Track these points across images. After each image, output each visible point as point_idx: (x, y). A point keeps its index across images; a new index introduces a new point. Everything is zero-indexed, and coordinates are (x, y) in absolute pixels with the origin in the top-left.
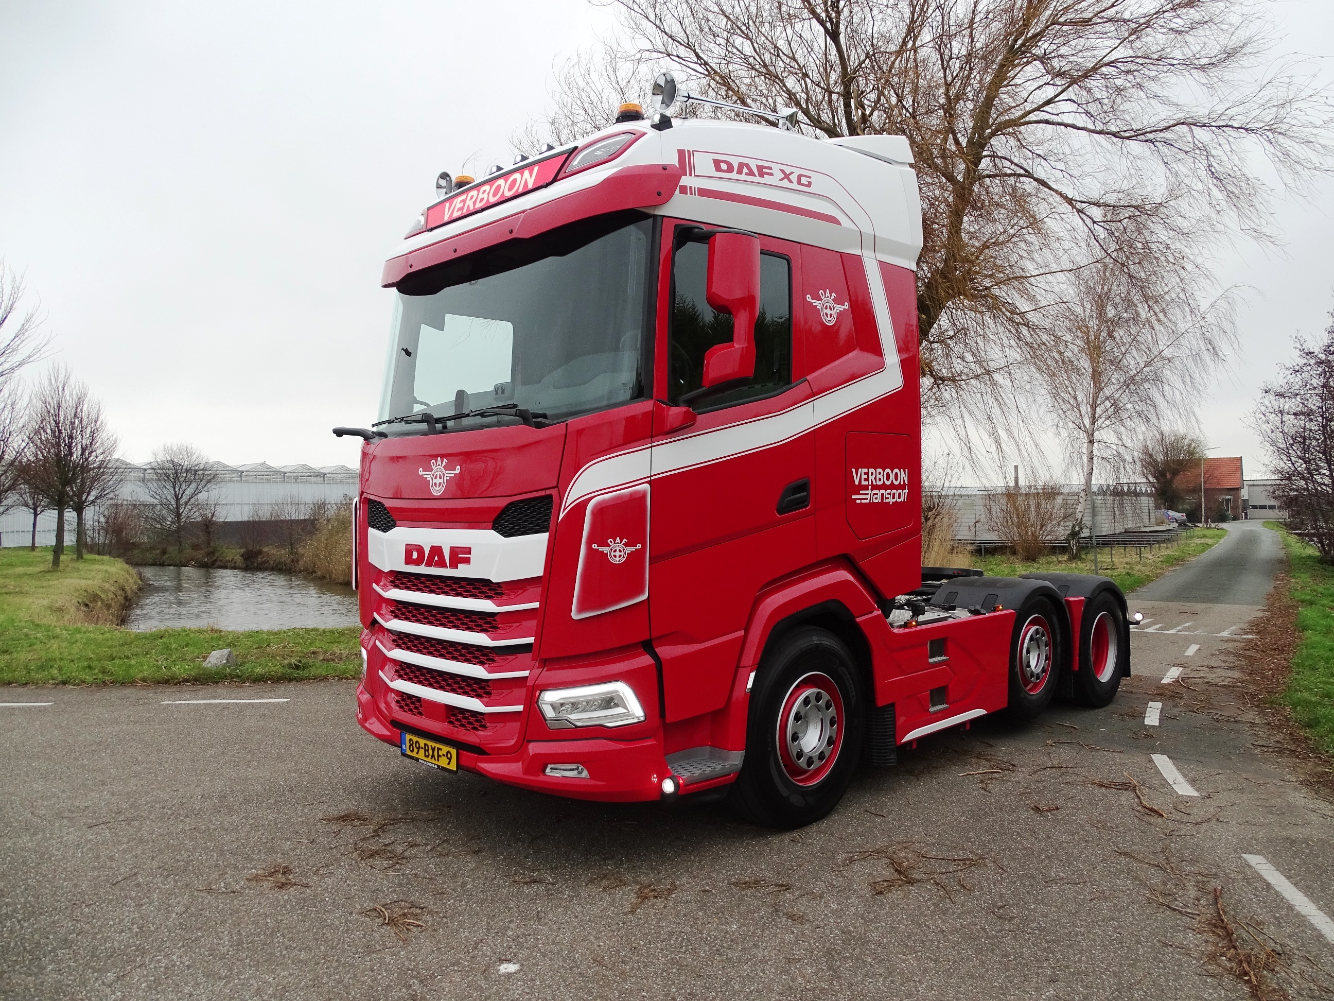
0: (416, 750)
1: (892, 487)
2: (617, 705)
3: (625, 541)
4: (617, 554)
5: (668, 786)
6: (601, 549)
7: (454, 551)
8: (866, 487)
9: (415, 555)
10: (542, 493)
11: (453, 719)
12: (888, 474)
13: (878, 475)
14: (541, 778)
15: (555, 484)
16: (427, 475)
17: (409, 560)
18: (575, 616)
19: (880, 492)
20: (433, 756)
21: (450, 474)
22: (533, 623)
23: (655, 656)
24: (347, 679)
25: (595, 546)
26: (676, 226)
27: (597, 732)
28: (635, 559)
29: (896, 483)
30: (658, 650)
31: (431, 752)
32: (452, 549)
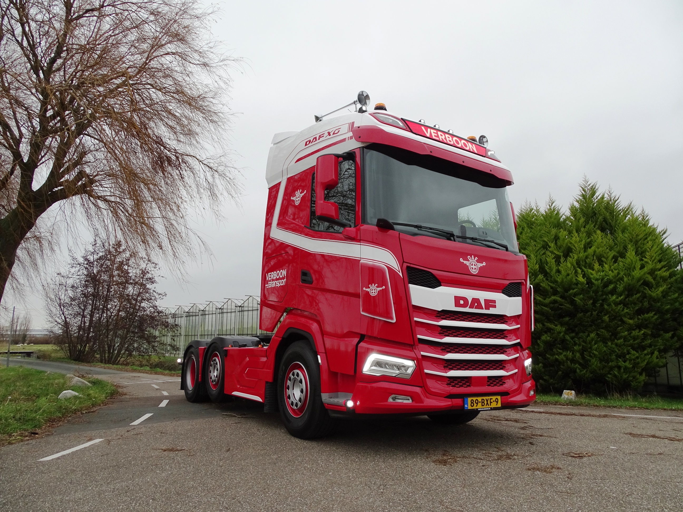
7: (487, 302)
9: (462, 302)
17: (457, 304)
18: (532, 331)
21: (480, 265)
31: (486, 402)
32: (486, 300)
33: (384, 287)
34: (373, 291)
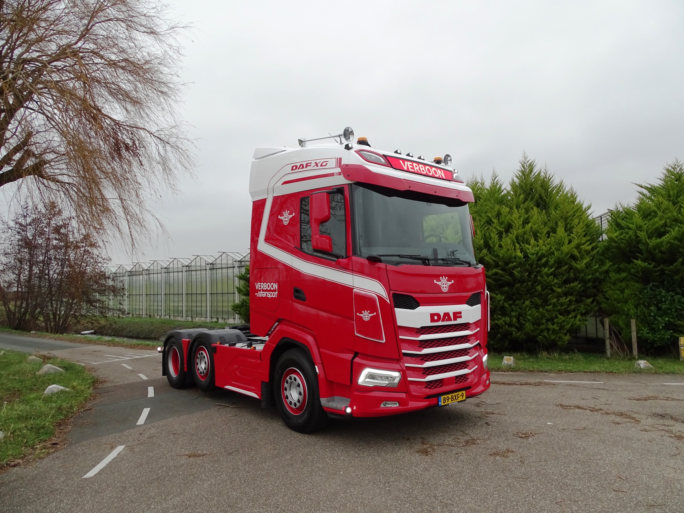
0: (447, 401)
7: (455, 314)
9: (436, 318)
16: (439, 283)
17: (432, 320)
18: (488, 330)
20: (456, 398)
21: (450, 283)
31: (454, 398)
32: (454, 313)
33: (375, 314)
34: (366, 317)
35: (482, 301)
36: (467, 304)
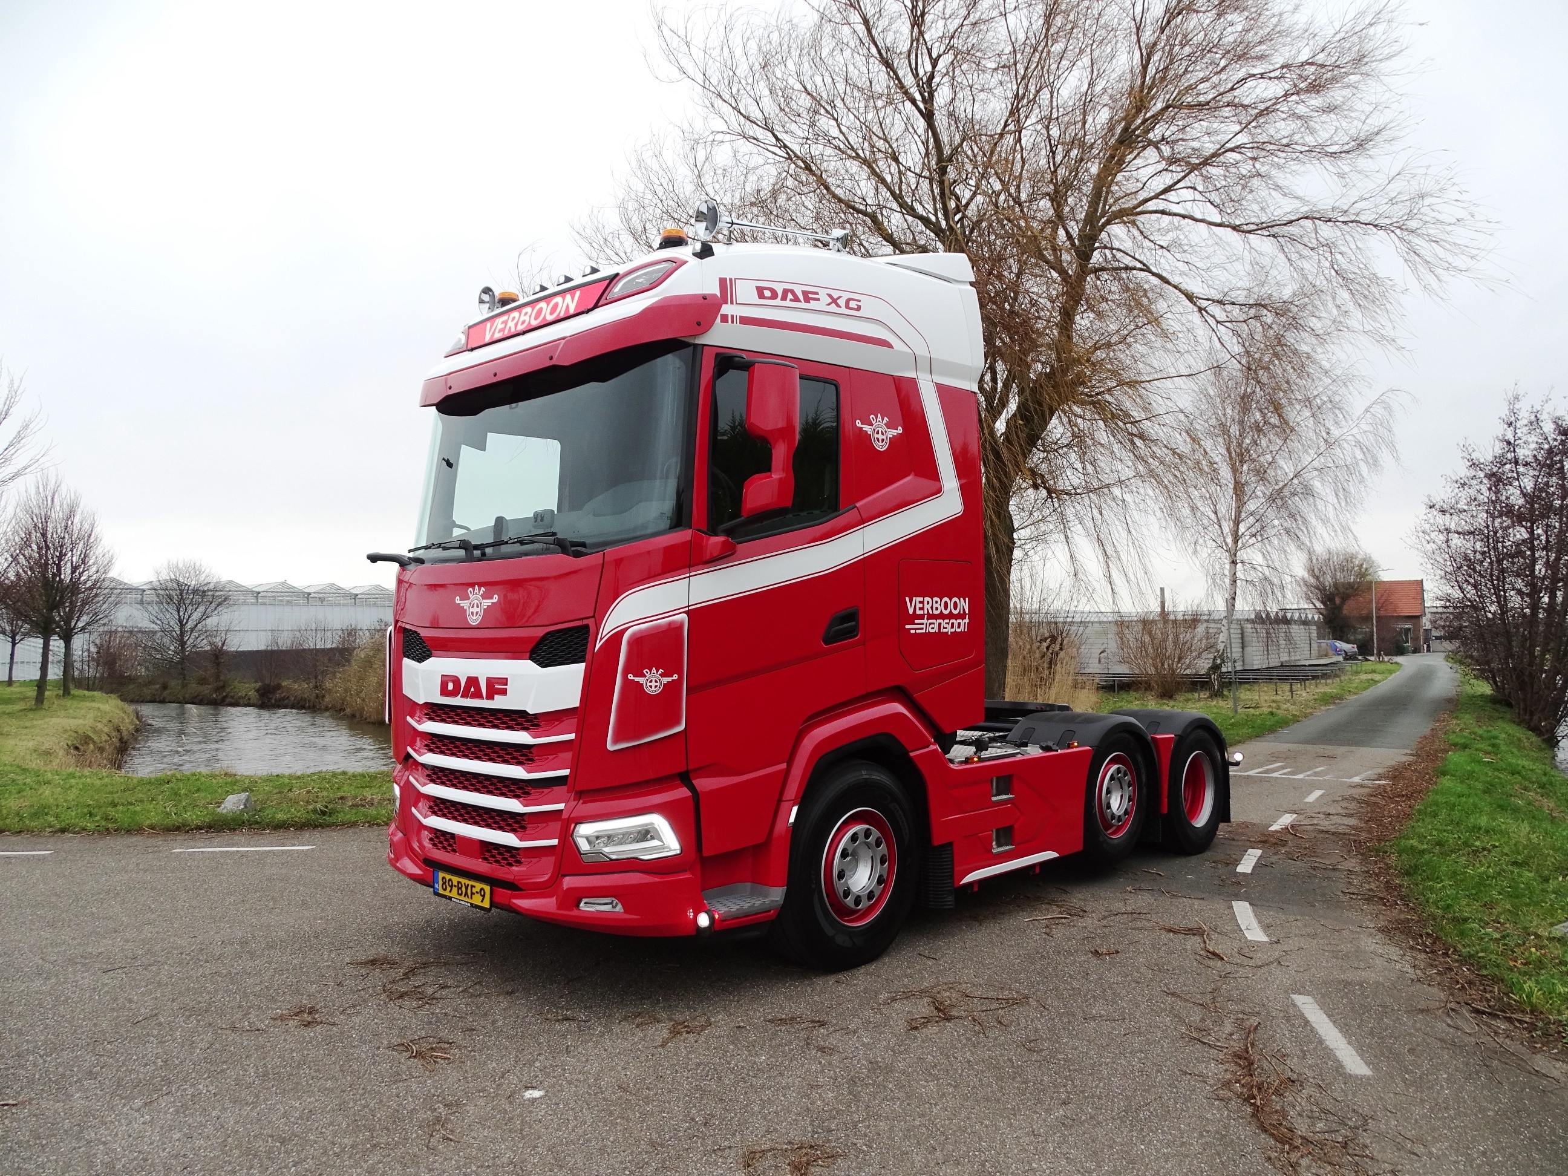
0: (449, 889)
1: (951, 616)
2: (652, 838)
3: (661, 671)
4: (653, 684)
5: (703, 920)
6: (637, 679)
7: (490, 682)
8: (921, 617)
9: (451, 686)
10: (579, 623)
11: (487, 855)
12: (946, 603)
13: (935, 604)
14: (575, 912)
15: (591, 614)
16: (464, 604)
17: (444, 692)
18: (610, 747)
19: (937, 622)
20: (466, 893)
21: (488, 602)
22: (568, 756)
23: (692, 788)
24: (378, 825)
25: (630, 677)
26: (717, 355)
27: (632, 864)
28: (671, 690)
29: (955, 612)
30: (696, 782)
31: (464, 890)
32: (489, 680)
35: (588, 656)
36: (531, 658)
